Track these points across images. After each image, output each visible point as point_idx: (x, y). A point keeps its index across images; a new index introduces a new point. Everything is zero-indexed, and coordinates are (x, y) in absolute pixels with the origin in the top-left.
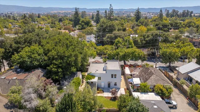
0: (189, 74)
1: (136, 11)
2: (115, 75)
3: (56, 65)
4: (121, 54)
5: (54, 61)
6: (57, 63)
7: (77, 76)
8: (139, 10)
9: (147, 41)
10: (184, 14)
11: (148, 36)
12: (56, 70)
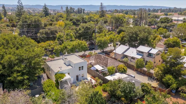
0: (124, 54)
1: (44, 7)
2: (83, 67)
3: (19, 73)
4: (69, 48)
5: (16, 68)
6: (19, 69)
7: (44, 79)
8: (46, 7)
9: (80, 33)
10: (79, 11)
11: (80, 30)
12: (22, 78)
